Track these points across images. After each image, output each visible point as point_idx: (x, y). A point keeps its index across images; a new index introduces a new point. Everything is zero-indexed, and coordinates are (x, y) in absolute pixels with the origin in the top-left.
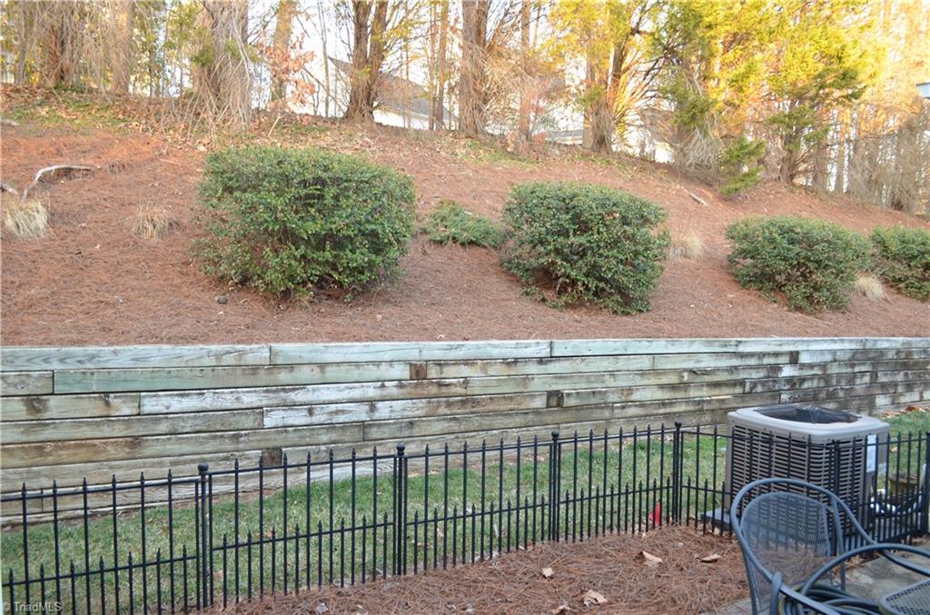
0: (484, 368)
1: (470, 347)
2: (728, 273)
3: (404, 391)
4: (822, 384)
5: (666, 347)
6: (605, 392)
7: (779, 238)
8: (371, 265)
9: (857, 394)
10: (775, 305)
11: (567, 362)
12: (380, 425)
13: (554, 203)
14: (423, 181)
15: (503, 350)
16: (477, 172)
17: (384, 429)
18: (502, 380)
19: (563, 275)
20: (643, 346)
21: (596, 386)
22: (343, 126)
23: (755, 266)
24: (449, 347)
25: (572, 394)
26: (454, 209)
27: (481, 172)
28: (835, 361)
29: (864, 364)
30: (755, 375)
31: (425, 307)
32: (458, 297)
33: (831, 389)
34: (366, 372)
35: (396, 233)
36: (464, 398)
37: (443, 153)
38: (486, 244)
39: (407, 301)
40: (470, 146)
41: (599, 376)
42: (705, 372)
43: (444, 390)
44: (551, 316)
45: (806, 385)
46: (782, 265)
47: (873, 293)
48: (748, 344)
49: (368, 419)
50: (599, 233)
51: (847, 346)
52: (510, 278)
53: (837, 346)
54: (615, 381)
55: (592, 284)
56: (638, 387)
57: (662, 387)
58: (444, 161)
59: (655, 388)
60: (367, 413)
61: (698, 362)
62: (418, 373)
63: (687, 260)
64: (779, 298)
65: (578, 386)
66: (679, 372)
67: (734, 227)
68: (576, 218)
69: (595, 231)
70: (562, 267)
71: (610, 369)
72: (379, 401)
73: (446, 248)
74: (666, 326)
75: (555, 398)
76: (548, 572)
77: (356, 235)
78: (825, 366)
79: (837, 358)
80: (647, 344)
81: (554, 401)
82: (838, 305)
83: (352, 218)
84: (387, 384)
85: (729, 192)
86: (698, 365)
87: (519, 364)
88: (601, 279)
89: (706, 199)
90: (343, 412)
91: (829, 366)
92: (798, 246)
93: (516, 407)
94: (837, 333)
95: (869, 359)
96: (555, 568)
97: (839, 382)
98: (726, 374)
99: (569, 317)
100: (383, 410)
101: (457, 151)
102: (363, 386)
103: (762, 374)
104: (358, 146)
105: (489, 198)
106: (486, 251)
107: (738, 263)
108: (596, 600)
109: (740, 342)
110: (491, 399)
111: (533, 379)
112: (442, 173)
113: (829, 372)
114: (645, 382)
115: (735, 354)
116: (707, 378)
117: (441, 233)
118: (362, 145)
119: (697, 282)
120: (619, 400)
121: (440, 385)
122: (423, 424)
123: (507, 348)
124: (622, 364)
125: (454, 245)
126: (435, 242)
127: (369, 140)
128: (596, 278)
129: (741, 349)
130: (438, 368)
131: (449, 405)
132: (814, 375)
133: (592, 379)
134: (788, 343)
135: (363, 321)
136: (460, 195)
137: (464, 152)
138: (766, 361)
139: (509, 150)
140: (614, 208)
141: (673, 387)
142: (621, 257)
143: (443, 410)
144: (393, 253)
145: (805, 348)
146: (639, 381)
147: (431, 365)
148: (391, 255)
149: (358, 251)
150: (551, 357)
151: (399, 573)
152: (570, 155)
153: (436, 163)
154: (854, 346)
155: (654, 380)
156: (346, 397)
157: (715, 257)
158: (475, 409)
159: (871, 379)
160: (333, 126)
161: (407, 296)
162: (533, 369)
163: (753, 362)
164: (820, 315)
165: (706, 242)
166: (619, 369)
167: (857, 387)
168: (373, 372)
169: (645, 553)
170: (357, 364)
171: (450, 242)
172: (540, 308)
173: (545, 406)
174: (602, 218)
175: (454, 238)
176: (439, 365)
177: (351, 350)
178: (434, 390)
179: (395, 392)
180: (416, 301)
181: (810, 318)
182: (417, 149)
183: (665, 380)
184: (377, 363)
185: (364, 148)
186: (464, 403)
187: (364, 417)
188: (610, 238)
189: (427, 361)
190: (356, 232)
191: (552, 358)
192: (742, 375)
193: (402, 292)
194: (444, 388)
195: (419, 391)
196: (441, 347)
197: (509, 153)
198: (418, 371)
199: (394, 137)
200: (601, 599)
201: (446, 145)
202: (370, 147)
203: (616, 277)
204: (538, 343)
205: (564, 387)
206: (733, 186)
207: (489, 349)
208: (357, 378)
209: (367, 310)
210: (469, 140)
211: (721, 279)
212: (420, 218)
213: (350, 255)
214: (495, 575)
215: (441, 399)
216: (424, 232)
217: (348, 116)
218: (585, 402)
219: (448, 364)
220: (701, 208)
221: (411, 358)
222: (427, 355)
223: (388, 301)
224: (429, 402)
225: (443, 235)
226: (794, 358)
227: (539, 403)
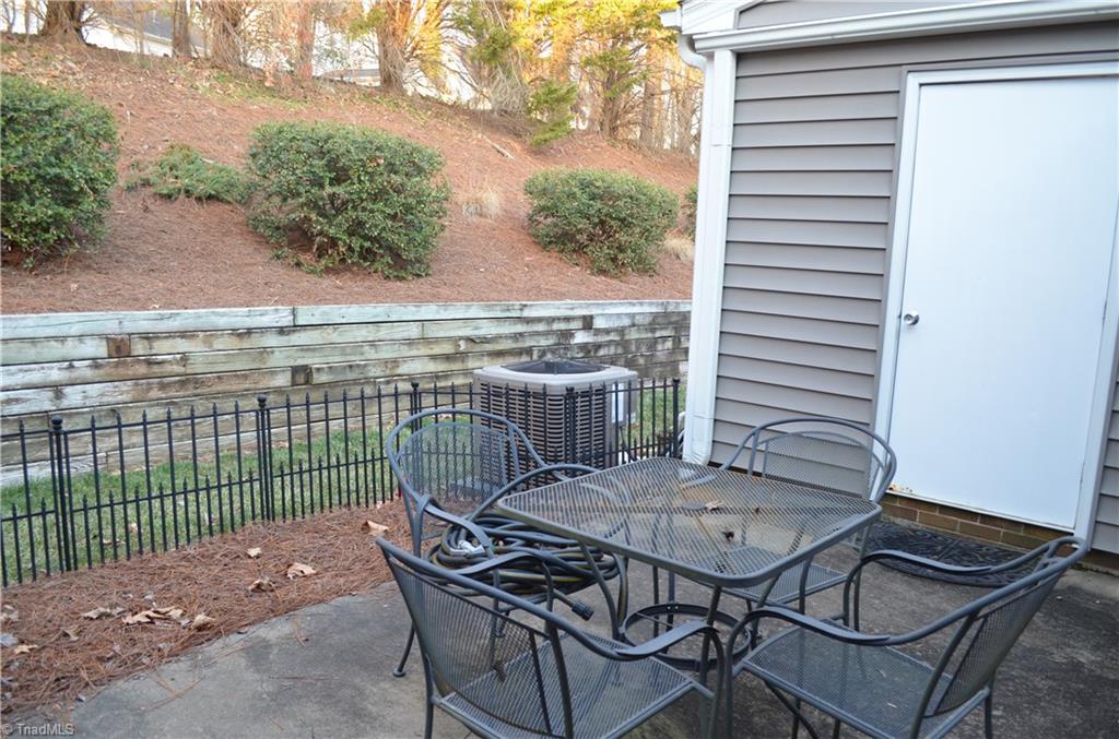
0: (208, 341)
1: (187, 316)
2: (529, 234)
3: (101, 372)
4: (620, 351)
5: (438, 312)
6: (365, 365)
7: (579, 193)
8: (57, 221)
9: (659, 360)
10: (578, 268)
11: (314, 332)
12: (70, 415)
13: (306, 146)
14: (148, 120)
15: (233, 319)
16: (224, 110)
17: (77, 419)
18: (233, 355)
19: (321, 233)
20: (410, 312)
21: (353, 358)
22: (36, 45)
23: (556, 225)
24: (159, 317)
25: (323, 368)
26: (188, 156)
27: (229, 111)
28: (634, 325)
29: (666, 328)
30: (544, 342)
31: (141, 274)
32: (187, 262)
33: (630, 356)
34: (46, 350)
35: (91, 179)
36: (184, 378)
37: (178, 86)
38: (230, 199)
39: (117, 267)
40: (216, 79)
41: (357, 346)
42: (485, 340)
43: (156, 369)
44: (306, 282)
45: (602, 352)
46: (583, 224)
47: (686, 256)
48: (534, 308)
49: (54, 408)
50: (360, 181)
51: (647, 309)
52: (258, 239)
53: (636, 309)
54: (376, 352)
55: (356, 243)
56: (405, 359)
57: (434, 357)
58: (179, 95)
59: (426, 359)
60: (52, 401)
61: (476, 328)
62: (118, 349)
63: (482, 220)
64: (582, 261)
65: (330, 359)
66: (455, 340)
67: (532, 181)
68: (332, 165)
69: (356, 180)
70: (318, 224)
71: (370, 339)
72: (67, 385)
73: (177, 204)
74: (445, 291)
75: (302, 374)
76: (253, 552)
77: (32, 182)
78: (622, 331)
79: (636, 322)
80: (414, 309)
81: (301, 378)
82: (645, 268)
83: (26, 160)
84: (76, 364)
85: (538, 144)
86: (477, 333)
87: (253, 335)
88: (366, 238)
89: (513, 151)
90: (17, 400)
91: (627, 331)
92: (599, 201)
93: (252, 386)
94: (639, 297)
95: (670, 323)
96: (265, 547)
97: (638, 348)
98: (510, 341)
99: (328, 282)
100: (73, 397)
101: (198, 83)
102: (43, 368)
103: (551, 341)
104: (57, 73)
105: (238, 144)
106: (231, 208)
107: (540, 222)
108: (302, 572)
109: (525, 306)
110: (219, 377)
111: (272, 352)
112: (175, 111)
113: (627, 337)
114: (414, 352)
115: (519, 319)
116: (488, 347)
117: (170, 184)
118: (62, 72)
119: (491, 244)
120: (382, 374)
121: (149, 363)
122: (129, 411)
123: (238, 317)
124: (384, 332)
125: (187, 200)
126: (162, 196)
127: (73, 65)
128: (361, 237)
129: (526, 313)
130: (146, 342)
131: (163, 387)
132: (611, 341)
133: (348, 351)
134: (580, 306)
135: (51, 292)
136: (199, 139)
137: (208, 84)
138: (556, 326)
139: (267, 84)
140: (378, 153)
141: (447, 358)
142: (388, 211)
143: (155, 393)
144: (89, 204)
145: (600, 312)
146: (405, 351)
147: (135, 339)
148: (85, 207)
149: (38, 202)
150: (295, 326)
151: (69, 569)
152: (348, 95)
153: (167, 97)
154: (654, 310)
155: (423, 351)
156: (19, 382)
157: (517, 216)
158: (199, 391)
159: (674, 344)
160: (23, 45)
161: (117, 261)
162: (272, 340)
163: (541, 327)
164: (623, 278)
165: (508, 200)
166: (382, 338)
167: (658, 353)
168: (56, 350)
169: (370, 523)
170: (33, 340)
171: (182, 196)
172: (294, 273)
173: (289, 384)
174: (364, 166)
175: (187, 192)
176: (147, 338)
177: (24, 323)
178: (142, 370)
179: (89, 373)
180: (128, 267)
181: (614, 282)
182: (142, 79)
183: (437, 350)
184: (62, 339)
185: (65, 76)
186: (183, 384)
187: (47, 406)
188: (374, 189)
189: (130, 334)
190: (33, 177)
191: (296, 328)
192: (528, 343)
193: (110, 257)
194: (155, 366)
195: (122, 371)
196: (147, 317)
197: (267, 88)
198: (119, 348)
199: (111, 63)
200: (308, 570)
201: (183, 75)
202: (74, 74)
203: (383, 235)
204: (277, 310)
205: (312, 360)
206: (541, 137)
207: (214, 318)
208: (34, 358)
209: (60, 278)
210: (216, 70)
211: (519, 241)
212: (141, 166)
213: (27, 207)
214: (188, 561)
215: (151, 380)
216: (146, 183)
217: (43, 33)
218: (340, 377)
219: (158, 338)
220: (505, 161)
221: (109, 332)
222: (129, 327)
223: (89, 267)
224: (137, 385)
225: (171, 186)
226: (587, 323)
227: (282, 380)
